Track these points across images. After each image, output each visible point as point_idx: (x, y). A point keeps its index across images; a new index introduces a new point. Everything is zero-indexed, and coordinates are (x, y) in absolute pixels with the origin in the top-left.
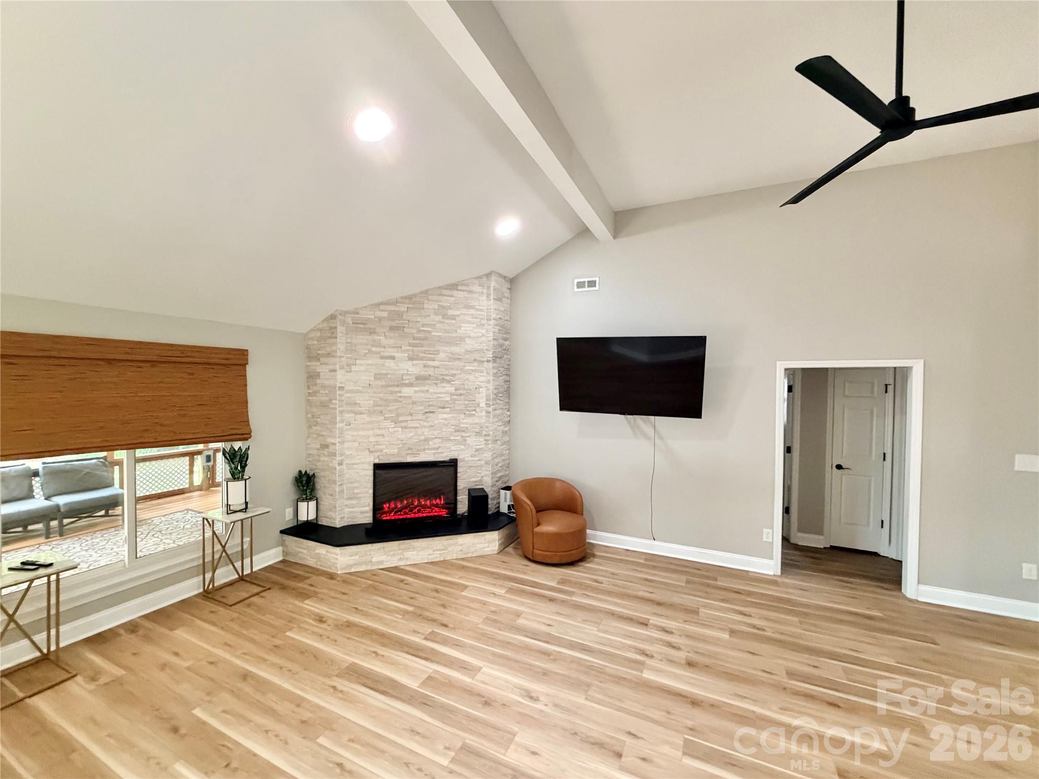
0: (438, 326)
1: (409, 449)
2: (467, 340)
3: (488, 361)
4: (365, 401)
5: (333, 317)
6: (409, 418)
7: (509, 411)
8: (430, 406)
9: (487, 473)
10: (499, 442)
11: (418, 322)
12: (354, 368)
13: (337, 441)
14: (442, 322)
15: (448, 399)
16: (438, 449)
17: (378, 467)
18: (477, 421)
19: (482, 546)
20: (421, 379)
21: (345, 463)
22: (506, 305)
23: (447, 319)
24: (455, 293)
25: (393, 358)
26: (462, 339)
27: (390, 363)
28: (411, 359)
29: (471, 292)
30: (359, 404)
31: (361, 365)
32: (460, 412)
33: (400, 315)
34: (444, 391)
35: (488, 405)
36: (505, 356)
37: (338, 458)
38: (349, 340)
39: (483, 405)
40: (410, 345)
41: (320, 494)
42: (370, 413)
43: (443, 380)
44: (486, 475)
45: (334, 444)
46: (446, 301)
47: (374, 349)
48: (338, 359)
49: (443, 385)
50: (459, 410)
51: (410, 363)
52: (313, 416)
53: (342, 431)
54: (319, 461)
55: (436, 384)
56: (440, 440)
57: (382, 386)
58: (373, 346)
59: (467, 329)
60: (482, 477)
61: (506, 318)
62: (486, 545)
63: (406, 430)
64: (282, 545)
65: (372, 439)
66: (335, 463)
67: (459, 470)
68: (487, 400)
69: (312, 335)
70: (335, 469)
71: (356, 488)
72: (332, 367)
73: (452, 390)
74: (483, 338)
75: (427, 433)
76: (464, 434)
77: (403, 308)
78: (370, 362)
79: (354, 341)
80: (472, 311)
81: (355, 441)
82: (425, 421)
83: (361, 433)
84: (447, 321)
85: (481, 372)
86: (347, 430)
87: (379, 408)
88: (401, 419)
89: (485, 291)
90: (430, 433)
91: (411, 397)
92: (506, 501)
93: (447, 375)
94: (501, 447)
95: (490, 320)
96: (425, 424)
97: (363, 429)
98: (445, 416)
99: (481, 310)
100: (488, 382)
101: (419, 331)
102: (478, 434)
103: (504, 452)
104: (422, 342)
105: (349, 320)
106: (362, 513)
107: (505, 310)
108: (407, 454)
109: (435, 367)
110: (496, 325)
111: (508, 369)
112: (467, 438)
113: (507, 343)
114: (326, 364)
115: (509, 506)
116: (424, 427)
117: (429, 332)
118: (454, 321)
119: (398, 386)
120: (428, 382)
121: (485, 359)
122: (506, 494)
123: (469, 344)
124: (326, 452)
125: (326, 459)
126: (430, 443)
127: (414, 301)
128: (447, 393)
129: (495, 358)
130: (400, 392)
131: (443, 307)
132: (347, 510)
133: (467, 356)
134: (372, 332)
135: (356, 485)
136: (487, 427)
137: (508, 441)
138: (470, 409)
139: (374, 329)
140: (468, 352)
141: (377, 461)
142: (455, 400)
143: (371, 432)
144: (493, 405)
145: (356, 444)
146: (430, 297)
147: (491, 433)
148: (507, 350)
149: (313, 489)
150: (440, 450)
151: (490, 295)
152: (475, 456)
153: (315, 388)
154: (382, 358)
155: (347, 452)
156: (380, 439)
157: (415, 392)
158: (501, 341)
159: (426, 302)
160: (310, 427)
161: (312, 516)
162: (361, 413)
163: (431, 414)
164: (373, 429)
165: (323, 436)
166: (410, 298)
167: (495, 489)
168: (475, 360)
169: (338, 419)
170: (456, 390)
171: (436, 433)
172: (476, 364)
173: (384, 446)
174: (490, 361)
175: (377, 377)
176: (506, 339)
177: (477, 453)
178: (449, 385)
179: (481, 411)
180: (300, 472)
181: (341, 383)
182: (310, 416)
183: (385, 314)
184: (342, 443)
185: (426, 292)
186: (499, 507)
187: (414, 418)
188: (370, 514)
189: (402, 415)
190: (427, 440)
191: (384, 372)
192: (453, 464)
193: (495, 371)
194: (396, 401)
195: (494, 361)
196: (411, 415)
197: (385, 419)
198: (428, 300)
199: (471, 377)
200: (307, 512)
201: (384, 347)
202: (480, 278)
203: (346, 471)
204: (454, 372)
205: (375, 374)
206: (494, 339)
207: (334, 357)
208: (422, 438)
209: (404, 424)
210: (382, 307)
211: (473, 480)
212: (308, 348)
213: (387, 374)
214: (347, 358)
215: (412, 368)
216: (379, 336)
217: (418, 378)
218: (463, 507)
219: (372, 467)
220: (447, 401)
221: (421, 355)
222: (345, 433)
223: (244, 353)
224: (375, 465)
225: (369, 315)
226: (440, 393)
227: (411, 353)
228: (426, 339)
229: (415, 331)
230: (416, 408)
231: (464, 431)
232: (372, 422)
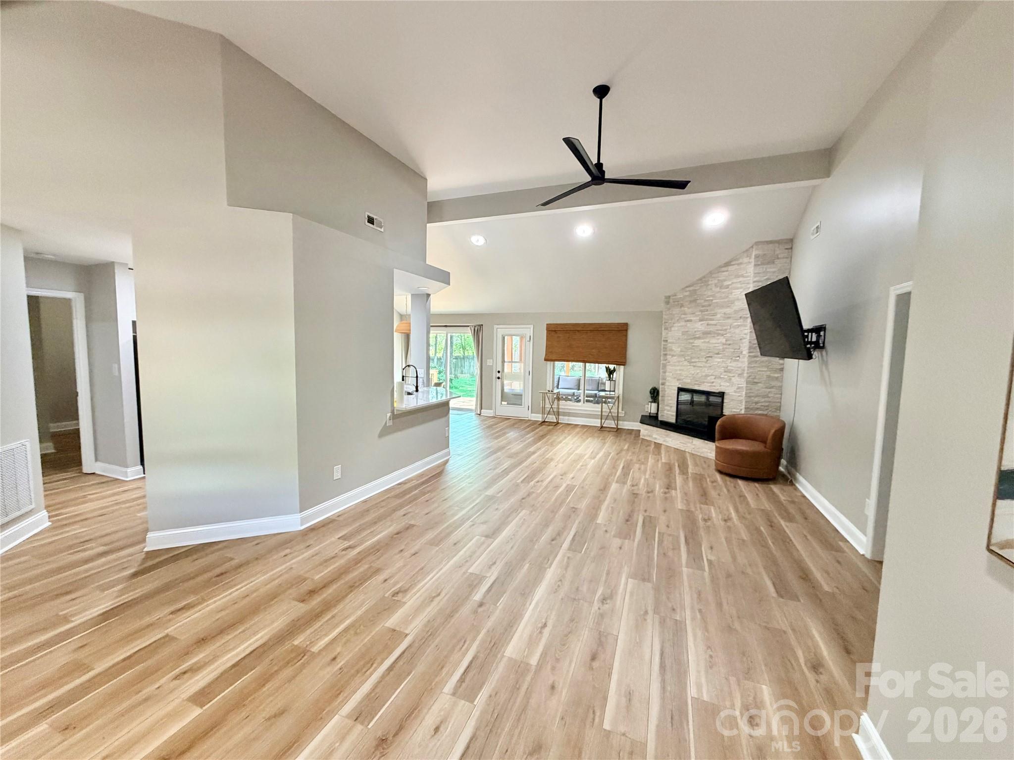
0: (718, 295)
1: (696, 381)
2: (737, 303)
4: (676, 348)
6: (697, 360)
8: (710, 352)
9: (742, 407)
10: (760, 384)
11: (705, 295)
12: (673, 329)
13: (662, 371)
14: (720, 292)
15: (721, 348)
16: (713, 382)
17: (680, 390)
18: (740, 365)
20: (706, 333)
21: (666, 384)
23: (724, 288)
24: (730, 268)
25: (691, 321)
27: (689, 324)
28: (701, 320)
29: (740, 264)
30: (673, 350)
31: (676, 326)
32: (729, 357)
33: (695, 292)
34: (717, 342)
37: (661, 381)
39: (745, 352)
40: (702, 311)
41: (659, 401)
42: (680, 356)
43: (718, 334)
46: (723, 276)
47: (683, 316)
48: (664, 324)
49: (718, 337)
50: (727, 356)
51: (700, 323)
53: (665, 366)
55: (714, 337)
56: (714, 377)
57: (685, 339)
58: (682, 314)
60: (741, 410)
63: (696, 368)
65: (679, 372)
67: (725, 400)
68: (748, 349)
70: (660, 387)
71: (669, 400)
73: (724, 341)
75: (706, 371)
76: (730, 374)
77: (697, 287)
78: (680, 324)
79: (673, 313)
80: (741, 279)
81: (671, 372)
82: (705, 362)
83: (674, 368)
84: (723, 290)
85: (745, 326)
87: (682, 353)
88: (693, 360)
89: (748, 261)
90: (709, 371)
91: (699, 346)
93: (722, 330)
94: (767, 390)
96: (706, 365)
97: (675, 366)
98: (719, 360)
99: (748, 276)
101: (706, 301)
102: (740, 375)
104: (707, 308)
105: (671, 301)
106: (671, 415)
108: (695, 384)
109: (714, 325)
116: (705, 367)
117: (712, 300)
118: (728, 290)
119: (693, 339)
120: (709, 335)
126: (708, 378)
127: (703, 281)
128: (721, 343)
130: (694, 343)
131: (721, 281)
132: (667, 412)
133: (736, 315)
134: (682, 306)
135: (670, 398)
136: (746, 370)
137: (777, 386)
138: (737, 355)
139: (683, 303)
140: (736, 312)
141: (680, 386)
142: (726, 348)
143: (678, 368)
144: (750, 352)
145: (671, 374)
146: (712, 276)
147: (747, 375)
149: (658, 398)
150: (714, 384)
151: (751, 262)
154: (686, 321)
155: (668, 378)
156: (682, 372)
157: (702, 343)
161: (655, 412)
162: (675, 356)
163: (710, 358)
164: (679, 366)
166: (701, 279)
168: (741, 317)
170: (726, 341)
171: (712, 372)
172: (740, 320)
173: (683, 378)
175: (684, 333)
177: (738, 390)
178: (722, 337)
179: (744, 357)
181: (669, 338)
183: (687, 293)
184: (665, 372)
185: (711, 273)
187: (700, 360)
188: (675, 419)
189: (694, 358)
190: (707, 376)
192: (722, 395)
194: (691, 349)
196: (698, 358)
197: (685, 360)
198: (711, 278)
199: (737, 331)
201: (687, 314)
202: (747, 250)
203: (666, 389)
204: (726, 328)
205: (682, 332)
208: (704, 374)
209: (695, 364)
210: (688, 289)
211: (735, 410)
213: (687, 331)
214: (672, 323)
215: (700, 326)
216: (685, 307)
217: (704, 333)
219: (677, 389)
220: (720, 349)
221: (706, 317)
222: (668, 367)
223: (626, 325)
224: (678, 388)
225: (680, 296)
226: (716, 343)
227: (700, 316)
228: (710, 305)
229: (702, 301)
230: (703, 354)
231: (730, 372)
232: (679, 362)
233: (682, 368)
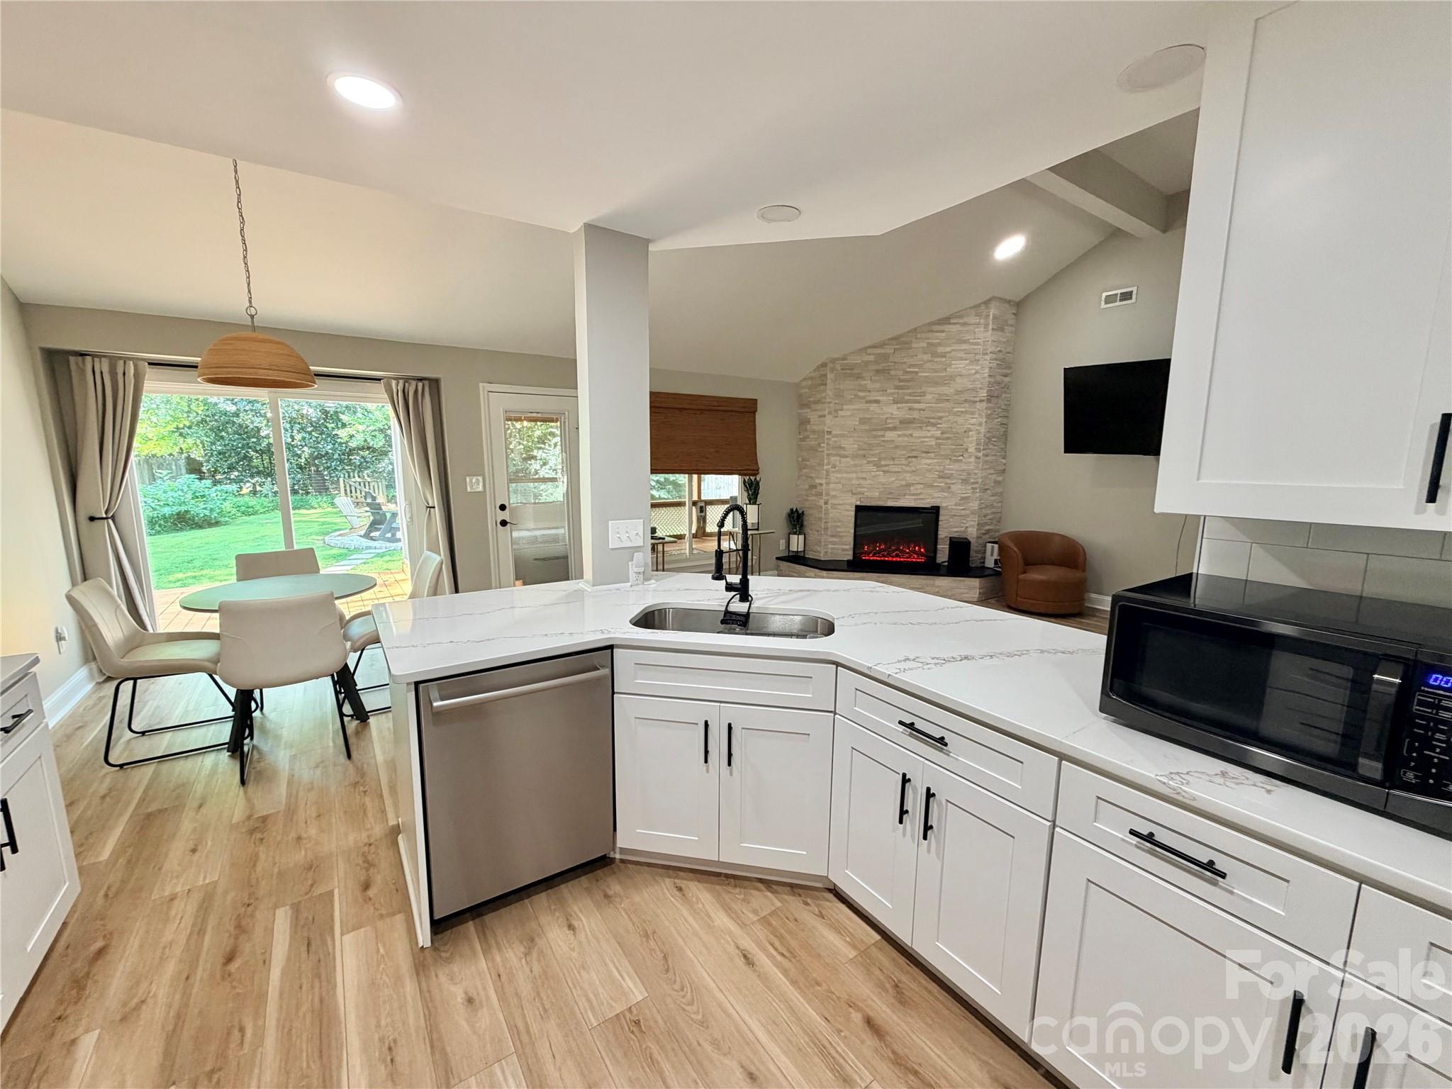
0: (926, 365)
1: (891, 493)
2: (958, 380)
3: (981, 401)
4: (850, 445)
5: (824, 365)
6: (892, 463)
7: (1004, 458)
8: (913, 450)
9: (973, 523)
10: (989, 491)
11: (904, 363)
12: (841, 413)
13: (823, 481)
14: (931, 361)
15: (933, 443)
16: (919, 495)
17: (859, 509)
18: (964, 467)
19: (961, 591)
20: (906, 423)
21: (830, 502)
22: (1008, 335)
23: (937, 357)
24: (947, 328)
25: (877, 402)
26: (952, 378)
27: (873, 407)
28: (895, 402)
29: (965, 324)
30: (844, 448)
31: (848, 410)
32: (946, 457)
33: (885, 357)
34: (928, 436)
35: (978, 450)
36: (1004, 395)
37: (825, 497)
38: (837, 387)
39: (972, 450)
40: (897, 387)
41: (807, 530)
42: (854, 457)
43: (929, 424)
44: (973, 526)
45: (821, 484)
46: (936, 337)
47: (861, 394)
48: (826, 405)
49: (929, 428)
50: (944, 455)
51: (895, 406)
52: (803, 460)
53: (828, 474)
54: (807, 500)
55: (921, 427)
56: (922, 486)
57: (866, 430)
58: (860, 391)
59: (959, 366)
60: (967, 527)
61: (1008, 350)
62: (965, 591)
63: (888, 474)
64: (777, 570)
65: (854, 482)
66: (822, 502)
67: (941, 518)
68: (977, 444)
69: (804, 384)
70: (822, 507)
71: (838, 527)
72: (820, 413)
73: (938, 433)
74: (978, 376)
75: (909, 478)
76: (948, 481)
77: (888, 350)
78: (856, 407)
79: (841, 387)
80: (964, 346)
81: (839, 483)
82: (906, 465)
83: (844, 475)
84: (936, 360)
85: (973, 413)
86: (833, 472)
87: (863, 452)
88: (883, 463)
89: (982, 321)
90: (913, 478)
91: (893, 441)
92: (992, 555)
93: (934, 418)
94: (992, 498)
95: (987, 354)
96: (908, 468)
97: (847, 473)
98: (929, 461)
99: (977, 344)
100: (980, 424)
101: (906, 372)
102: (965, 481)
103: (995, 504)
104: (908, 384)
105: (838, 367)
106: (843, 550)
107: (1008, 341)
108: (888, 498)
109: (920, 410)
110: (996, 359)
111: (1006, 410)
112: (952, 486)
113: (1007, 379)
114: (816, 410)
115: (996, 560)
116: (906, 472)
117: (917, 373)
118: (944, 359)
119: (882, 430)
120: (914, 425)
121: (978, 399)
122: (993, 547)
123: (961, 383)
124: (814, 491)
125: (813, 498)
126: (912, 488)
127: (901, 342)
128: (932, 436)
129: (990, 398)
130: (883, 436)
131: (932, 344)
132: (830, 546)
133: (956, 397)
134: (859, 377)
135: (839, 524)
136: (975, 474)
137: (1001, 493)
138: (957, 454)
139: (861, 374)
140: (958, 392)
141: (858, 503)
142: (941, 444)
143: (854, 475)
144: (984, 450)
145: (840, 486)
146: (919, 336)
147: (980, 480)
148: (1007, 387)
149: (802, 526)
150: (922, 497)
151: (988, 325)
152: (960, 505)
153: (806, 433)
154: (867, 402)
155: (832, 493)
156: (861, 482)
157: (899, 436)
158: (999, 378)
159: (914, 340)
160: (800, 470)
161: (801, 549)
162: (846, 457)
163: (914, 459)
164: (856, 472)
165: (811, 477)
166: (897, 338)
167: (981, 541)
168: (965, 401)
169: (826, 461)
170: (942, 433)
171: (918, 478)
172: (967, 405)
173: (865, 490)
174: (983, 401)
175: (863, 421)
176: (1005, 376)
177: (962, 502)
178: (935, 429)
179: (970, 457)
180: (792, 510)
181: (829, 427)
182: (800, 459)
183: (871, 358)
184: (828, 484)
185: (915, 330)
186: (984, 563)
187: (896, 463)
188: (851, 553)
189: (885, 459)
190: (909, 485)
191: (869, 416)
192: (935, 511)
193: (989, 412)
194: (878, 445)
195: (989, 401)
196: (893, 459)
197: (869, 462)
198: (916, 338)
199: (960, 420)
200: (797, 543)
201: (870, 391)
202: (978, 306)
203: (830, 510)
204: (940, 414)
205: (860, 419)
206: (990, 376)
207: (823, 403)
208: (904, 483)
209: (887, 468)
210: (869, 351)
211: (956, 529)
212: (800, 396)
213: (870, 419)
214: (835, 403)
215: (895, 412)
216: (865, 380)
217: (901, 422)
218: (943, 556)
219: (853, 509)
220: (931, 446)
221: (907, 398)
222: (831, 475)
223: (754, 402)
224: (857, 507)
225: (857, 360)
226: (925, 437)
227: (896, 396)
228: (912, 380)
229: (901, 373)
230: (899, 452)
231: (948, 478)
232: (856, 466)
233: (864, 475)
